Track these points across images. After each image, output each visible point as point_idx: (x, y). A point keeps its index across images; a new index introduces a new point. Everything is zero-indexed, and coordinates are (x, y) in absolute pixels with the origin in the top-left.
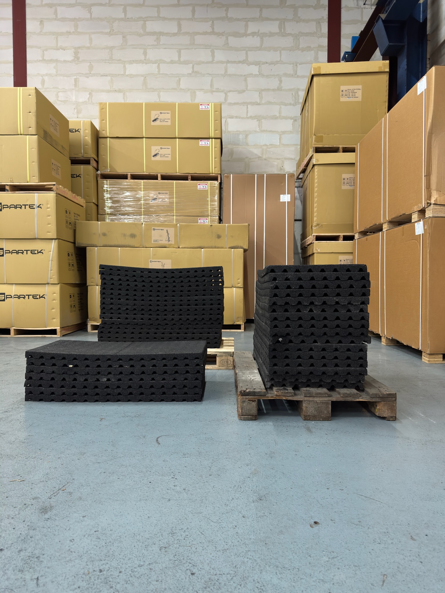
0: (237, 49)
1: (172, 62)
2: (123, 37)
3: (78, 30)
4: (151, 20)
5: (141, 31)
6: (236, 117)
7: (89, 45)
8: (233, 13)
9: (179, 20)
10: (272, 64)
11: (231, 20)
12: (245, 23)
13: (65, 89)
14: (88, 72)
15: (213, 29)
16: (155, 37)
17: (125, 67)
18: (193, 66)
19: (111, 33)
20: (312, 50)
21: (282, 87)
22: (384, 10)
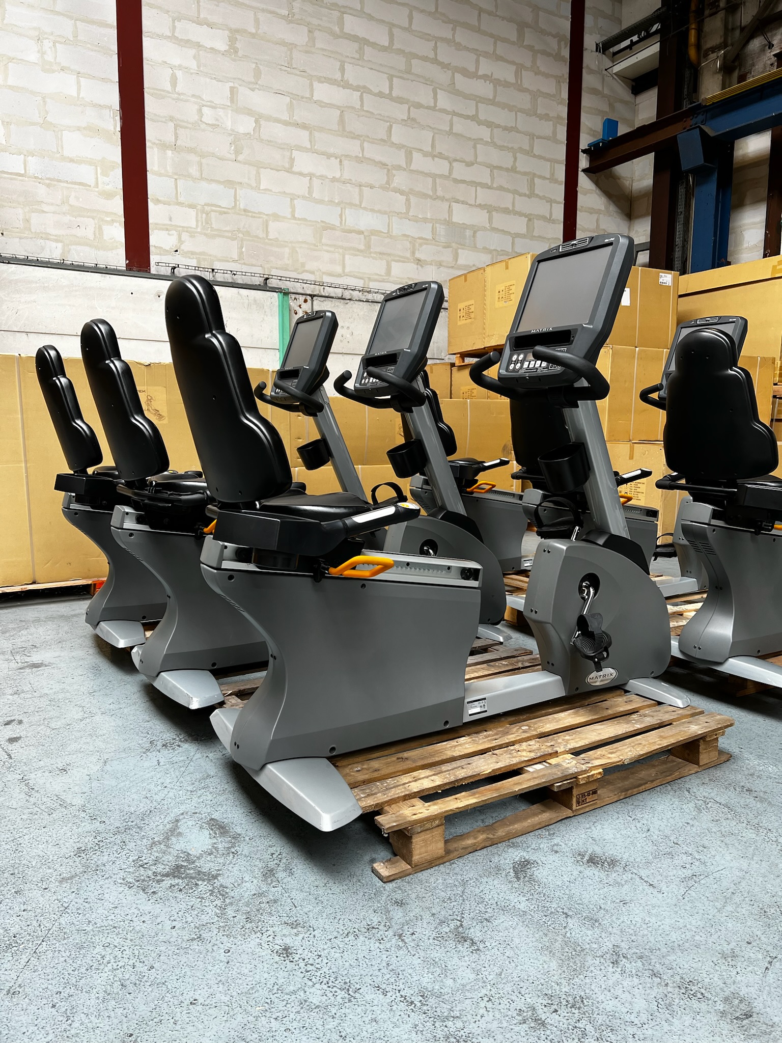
0: (467, 97)
1: (381, 95)
2: (309, 31)
4: (351, 14)
5: (336, 29)
6: (463, 202)
7: (254, 31)
8: (461, 36)
9: (391, 26)
10: (507, 130)
11: (459, 47)
12: (475, 57)
13: (213, 103)
14: (253, 80)
16: (356, 46)
17: (313, 86)
18: (409, 108)
19: (289, 19)
20: (551, 120)
21: (516, 168)
22: (696, 117)
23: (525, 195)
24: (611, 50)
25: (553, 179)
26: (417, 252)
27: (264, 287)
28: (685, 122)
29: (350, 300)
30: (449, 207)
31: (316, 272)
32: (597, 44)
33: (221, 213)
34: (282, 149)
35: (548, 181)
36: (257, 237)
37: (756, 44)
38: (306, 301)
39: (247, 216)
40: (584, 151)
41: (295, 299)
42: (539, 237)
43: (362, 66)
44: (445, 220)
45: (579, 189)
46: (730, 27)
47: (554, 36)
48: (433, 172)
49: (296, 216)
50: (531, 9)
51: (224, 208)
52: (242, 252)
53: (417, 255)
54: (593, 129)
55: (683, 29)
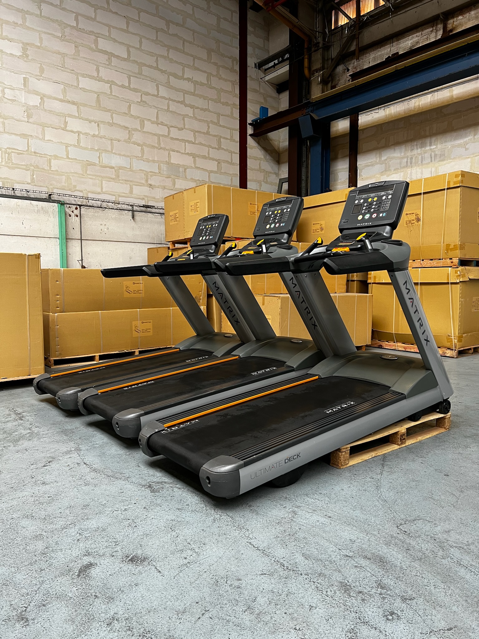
0: (177, 90)
1: (123, 86)
2: (76, 47)
3: (26, 24)
4: (102, 38)
5: (93, 46)
6: (177, 152)
7: (39, 45)
8: (172, 55)
10: (202, 110)
11: (171, 61)
12: (182, 67)
13: (12, 86)
14: (39, 74)
15: (157, 65)
16: (106, 57)
17: (78, 79)
18: (141, 95)
19: (62, 38)
20: (229, 106)
21: (209, 132)
22: (308, 109)
23: (215, 148)
24: (264, 67)
25: (232, 139)
26: (149, 180)
27: (49, 199)
28: (303, 110)
29: (105, 208)
30: (169, 154)
31: (84, 191)
32: (255, 64)
33: (19, 154)
34: (59, 116)
35: (229, 141)
36: (44, 169)
37: (340, 68)
38: (76, 209)
39: (36, 156)
40: (249, 124)
41: (69, 207)
42: (225, 173)
43: (110, 69)
44: (167, 161)
45: (248, 146)
46: (326, 59)
47: (230, 58)
48: (158, 133)
49: (69, 157)
50: (215, 42)
51: (20, 150)
52: (34, 178)
53: (149, 182)
54: (255, 112)
55: (301, 58)
